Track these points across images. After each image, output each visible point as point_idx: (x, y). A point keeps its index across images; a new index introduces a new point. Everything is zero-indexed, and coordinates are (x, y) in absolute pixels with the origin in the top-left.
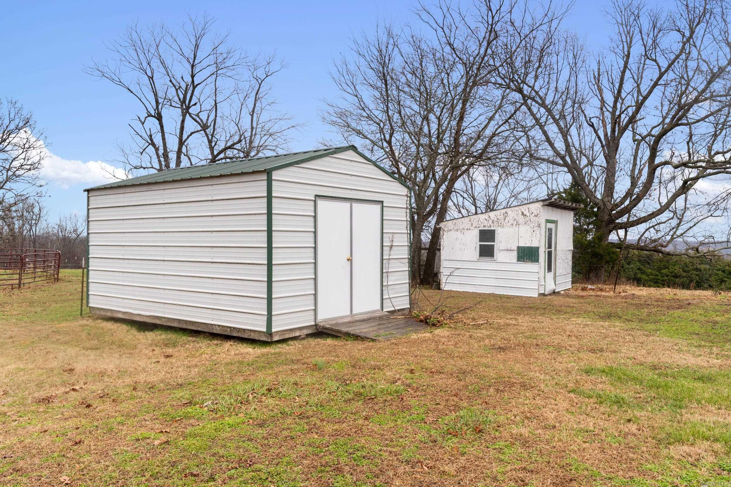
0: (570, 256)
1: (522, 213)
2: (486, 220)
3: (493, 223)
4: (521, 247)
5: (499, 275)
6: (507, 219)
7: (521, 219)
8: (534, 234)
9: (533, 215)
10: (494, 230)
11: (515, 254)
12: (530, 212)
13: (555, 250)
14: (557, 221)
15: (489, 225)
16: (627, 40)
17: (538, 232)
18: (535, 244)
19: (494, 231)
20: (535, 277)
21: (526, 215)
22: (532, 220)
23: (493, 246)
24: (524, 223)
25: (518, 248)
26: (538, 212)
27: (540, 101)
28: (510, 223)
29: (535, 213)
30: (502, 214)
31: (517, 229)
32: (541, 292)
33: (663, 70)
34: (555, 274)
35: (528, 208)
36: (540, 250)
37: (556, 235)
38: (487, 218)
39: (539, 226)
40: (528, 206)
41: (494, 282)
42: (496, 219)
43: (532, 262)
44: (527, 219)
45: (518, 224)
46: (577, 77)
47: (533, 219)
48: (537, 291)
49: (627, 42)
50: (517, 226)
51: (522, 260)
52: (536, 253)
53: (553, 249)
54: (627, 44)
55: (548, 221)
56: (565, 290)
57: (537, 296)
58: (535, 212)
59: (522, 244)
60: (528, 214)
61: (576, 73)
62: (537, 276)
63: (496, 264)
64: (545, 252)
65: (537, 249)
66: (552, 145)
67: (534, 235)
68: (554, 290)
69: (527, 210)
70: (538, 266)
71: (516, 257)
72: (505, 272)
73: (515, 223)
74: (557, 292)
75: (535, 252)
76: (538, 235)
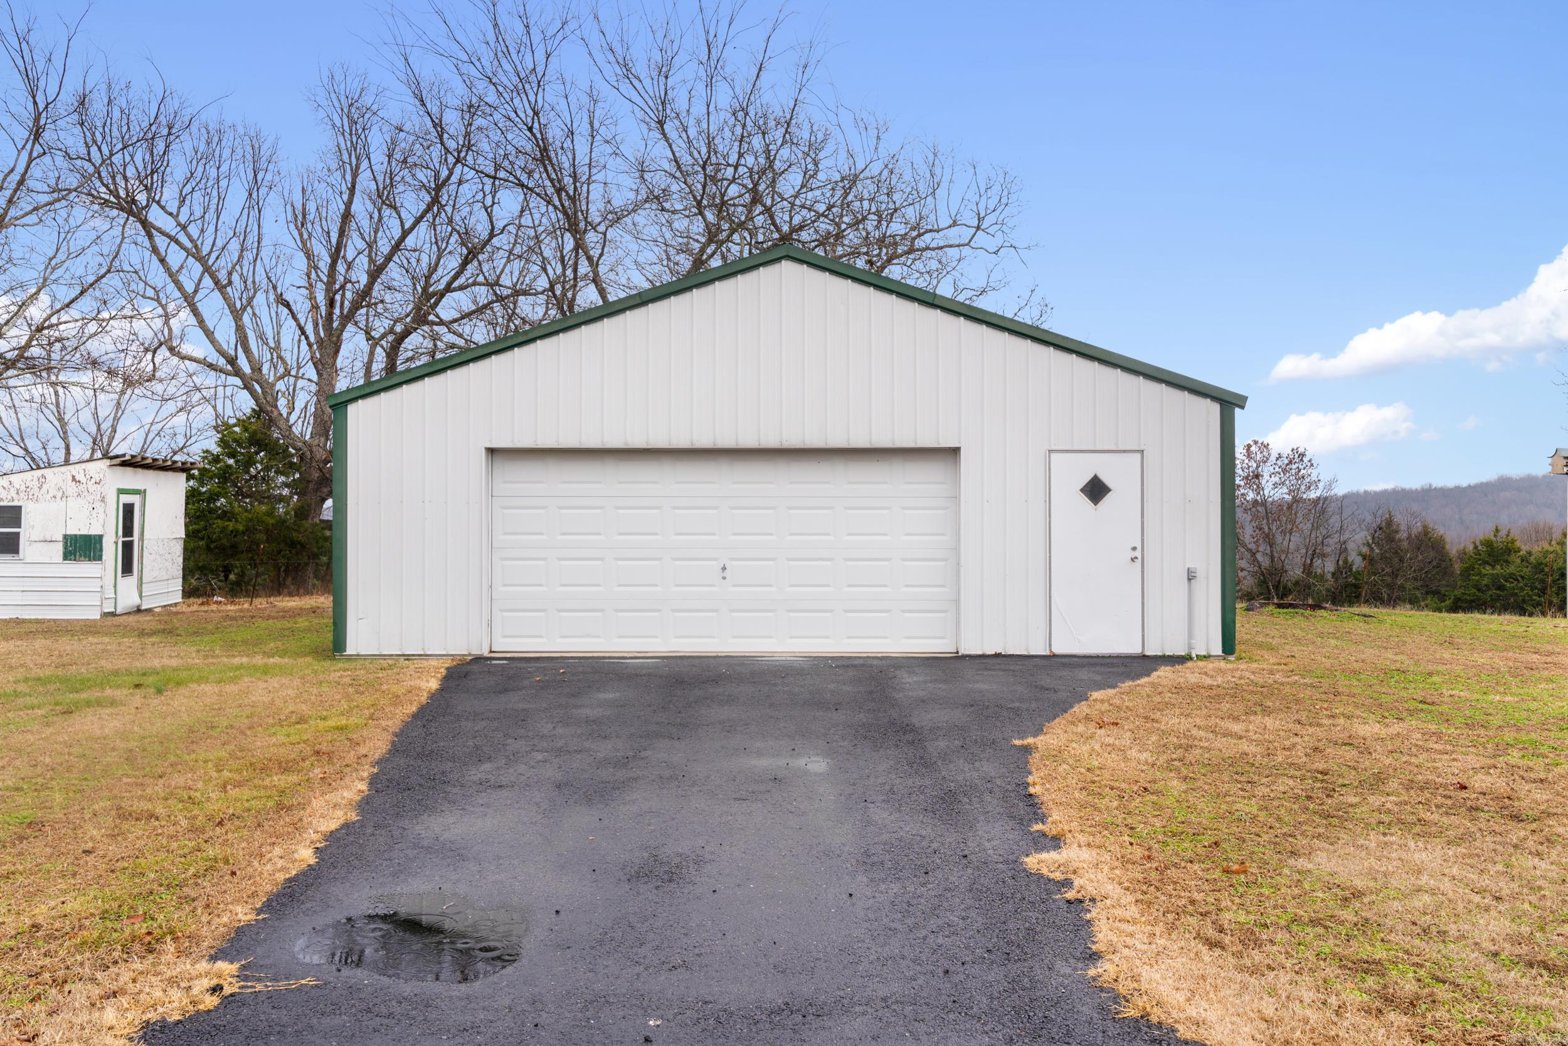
0: (178, 549)
1: (73, 477)
2: (4, 488)
3: (18, 493)
4: (71, 536)
5: (29, 585)
6: (45, 487)
7: (71, 488)
8: (94, 513)
9: (93, 481)
10: (20, 507)
11: (59, 548)
12: (88, 476)
13: (142, 538)
14: (145, 490)
15: (9, 497)
16: (350, 161)
17: (101, 510)
18: (95, 531)
19: (19, 509)
20: (95, 586)
21: (79, 482)
22: (91, 490)
23: (18, 534)
24: (75, 495)
25: (65, 537)
26: (101, 475)
27: (189, 245)
28: (51, 494)
29: (97, 478)
30: (35, 478)
31: (63, 504)
32: (106, 611)
33: (407, 226)
34: (141, 579)
35: (84, 470)
36: (104, 540)
37: (143, 514)
38: (6, 484)
39: (103, 500)
40: (83, 466)
41: (18, 599)
42: (23, 488)
43: (90, 560)
44: (81, 487)
45: (64, 496)
46: (260, 212)
47: (92, 487)
48: (99, 608)
49: (350, 164)
50: (64, 499)
51: (72, 557)
52: (98, 546)
53: (136, 537)
54: (352, 170)
55: (121, 491)
56: (165, 606)
57: (99, 617)
58: (97, 475)
59: (72, 531)
60: (83, 480)
61: (258, 204)
62: (98, 583)
63: (23, 565)
64: (116, 543)
65: (101, 537)
66: (209, 334)
67: (94, 515)
68: (138, 606)
69: (82, 472)
70: (100, 566)
71: (61, 554)
72: (41, 579)
73: (60, 494)
74: (146, 610)
75: (95, 544)
76: (102, 516)
